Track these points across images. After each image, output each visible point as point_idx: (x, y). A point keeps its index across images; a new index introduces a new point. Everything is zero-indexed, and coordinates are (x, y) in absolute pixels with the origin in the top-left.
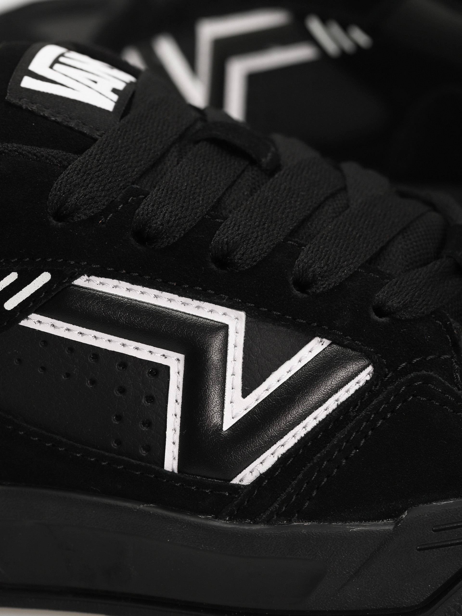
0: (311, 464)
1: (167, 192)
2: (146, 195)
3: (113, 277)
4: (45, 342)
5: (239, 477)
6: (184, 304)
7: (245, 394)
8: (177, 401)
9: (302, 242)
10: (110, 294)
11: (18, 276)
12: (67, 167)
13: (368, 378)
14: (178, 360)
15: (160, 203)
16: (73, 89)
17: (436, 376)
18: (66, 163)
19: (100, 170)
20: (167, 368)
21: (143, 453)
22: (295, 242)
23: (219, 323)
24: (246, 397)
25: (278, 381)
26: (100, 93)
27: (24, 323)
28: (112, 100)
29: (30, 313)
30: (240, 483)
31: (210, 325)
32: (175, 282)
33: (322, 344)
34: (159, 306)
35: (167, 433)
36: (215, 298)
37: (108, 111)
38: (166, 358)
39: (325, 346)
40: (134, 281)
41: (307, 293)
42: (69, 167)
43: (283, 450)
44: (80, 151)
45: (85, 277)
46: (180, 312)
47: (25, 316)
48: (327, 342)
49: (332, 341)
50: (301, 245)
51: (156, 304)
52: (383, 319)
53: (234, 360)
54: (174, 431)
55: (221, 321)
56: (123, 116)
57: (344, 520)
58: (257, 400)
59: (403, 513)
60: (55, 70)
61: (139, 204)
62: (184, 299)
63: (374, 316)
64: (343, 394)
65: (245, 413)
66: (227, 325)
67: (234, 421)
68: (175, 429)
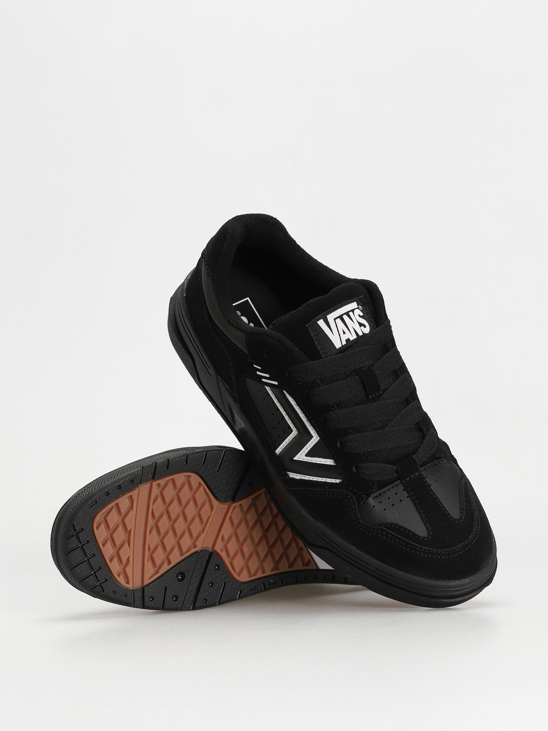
2: (319, 386)
3: (293, 398)
5: (290, 473)
6: (307, 422)
7: (306, 456)
8: (289, 440)
9: (352, 432)
10: (290, 401)
11: (269, 377)
13: (338, 482)
14: (296, 432)
16: (333, 333)
20: (292, 431)
25: (316, 461)
26: (341, 339)
27: (266, 387)
28: (342, 344)
30: (289, 475)
31: (309, 432)
33: (334, 463)
35: (282, 444)
36: (315, 427)
37: (335, 348)
38: (293, 428)
40: (298, 404)
41: (341, 448)
43: (303, 478)
44: (311, 360)
45: (286, 392)
46: (304, 422)
51: (300, 415)
52: (356, 472)
53: (309, 446)
55: (312, 434)
58: (308, 460)
60: (335, 322)
61: (315, 387)
63: (354, 469)
64: (329, 480)
65: (302, 460)
66: (313, 437)
67: (298, 459)
68: (284, 445)
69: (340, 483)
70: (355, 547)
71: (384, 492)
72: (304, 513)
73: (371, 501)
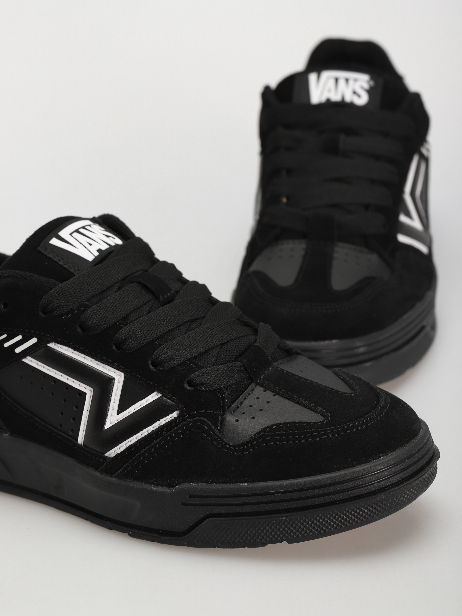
0: (140, 453)
1: (100, 308)
2: (89, 307)
3: (66, 346)
4: (33, 371)
5: (109, 453)
6: (97, 364)
7: (119, 413)
8: (88, 411)
9: (161, 343)
10: (63, 353)
11: (22, 337)
12: (53, 288)
13: (176, 416)
14: (91, 391)
15: (94, 313)
16: (76, 247)
17: (208, 421)
18: (53, 287)
19: (69, 292)
20: (85, 394)
21: (71, 433)
22: (158, 342)
23: (111, 376)
24: (119, 414)
25: (134, 410)
26: (90, 251)
27: (24, 360)
28: (94, 256)
29: (27, 356)
30: (109, 456)
31: (106, 377)
32: (94, 353)
33: (158, 396)
34: (85, 363)
35: (81, 425)
36: (111, 364)
37: (88, 261)
38: (85, 389)
39: (159, 396)
40: (75, 349)
41: (156, 369)
42: (54, 289)
43: (129, 444)
44: (63, 281)
45: (53, 343)
46: (94, 368)
47: (25, 357)
48: (160, 395)
49: (162, 394)
50: (160, 345)
51: (84, 362)
52: (191, 388)
53: (116, 396)
54: (84, 425)
55: (112, 376)
56: (95, 265)
57: (151, 484)
58: (123, 417)
59: (177, 485)
60: (72, 236)
61: (84, 311)
62: (97, 362)
63: (186, 386)
64: (163, 422)
65: (116, 422)
66: (115, 378)
67: (111, 425)
68: (85, 424)
69: (179, 416)
70: (240, 483)
71: (242, 403)
72: (154, 488)
73: (230, 418)
